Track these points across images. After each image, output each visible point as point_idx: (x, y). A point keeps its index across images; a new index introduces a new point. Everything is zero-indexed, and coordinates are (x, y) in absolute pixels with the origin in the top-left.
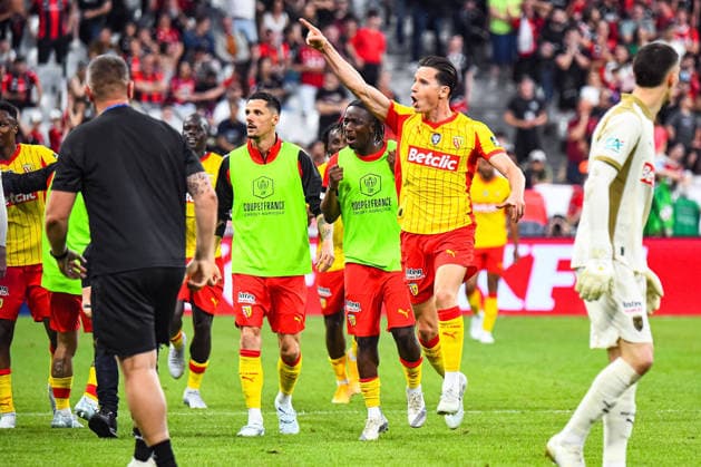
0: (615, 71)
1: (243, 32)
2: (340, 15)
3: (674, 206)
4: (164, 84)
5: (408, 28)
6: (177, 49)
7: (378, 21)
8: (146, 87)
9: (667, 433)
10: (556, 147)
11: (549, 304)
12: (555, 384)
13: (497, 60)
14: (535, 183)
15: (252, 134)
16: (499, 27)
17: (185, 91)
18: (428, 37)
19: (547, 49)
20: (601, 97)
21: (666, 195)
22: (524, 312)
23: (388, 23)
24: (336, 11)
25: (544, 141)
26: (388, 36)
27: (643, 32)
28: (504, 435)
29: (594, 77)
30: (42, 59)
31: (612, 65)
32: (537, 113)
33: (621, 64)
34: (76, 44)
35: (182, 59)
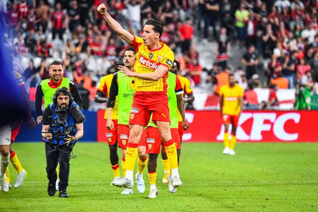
0: (288, 43)
1: (135, 27)
2: (175, 19)
3: (312, 98)
4: (103, 48)
5: (203, 25)
6: (109, 34)
7: (190, 22)
8: (96, 49)
9: (308, 191)
10: (263, 73)
11: (260, 137)
12: (262, 170)
13: (239, 38)
14: (254, 88)
15: (128, 65)
16: (240, 24)
17: (112, 51)
18: (211, 29)
19: (259, 33)
20: (281, 53)
21: (308, 93)
22: (249, 141)
23: (194, 23)
24: (173, 18)
25: (258, 71)
26: (194, 28)
27: (298, 26)
28: (241, 191)
29: (279, 45)
30: (54, 38)
31: (286, 40)
32: (255, 59)
33: (290, 39)
34: (68, 31)
35: (111, 37)
